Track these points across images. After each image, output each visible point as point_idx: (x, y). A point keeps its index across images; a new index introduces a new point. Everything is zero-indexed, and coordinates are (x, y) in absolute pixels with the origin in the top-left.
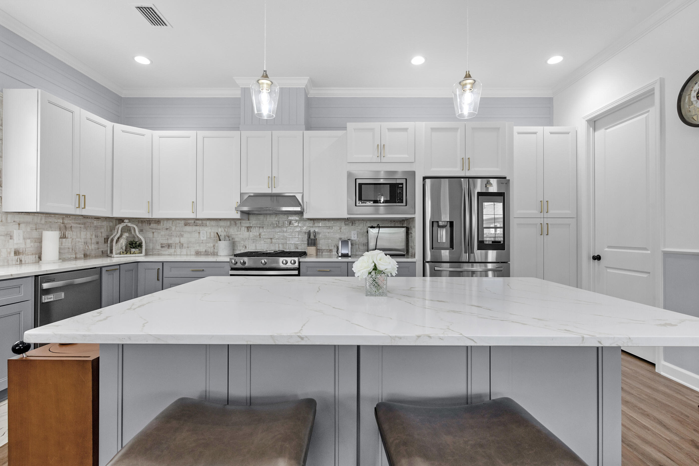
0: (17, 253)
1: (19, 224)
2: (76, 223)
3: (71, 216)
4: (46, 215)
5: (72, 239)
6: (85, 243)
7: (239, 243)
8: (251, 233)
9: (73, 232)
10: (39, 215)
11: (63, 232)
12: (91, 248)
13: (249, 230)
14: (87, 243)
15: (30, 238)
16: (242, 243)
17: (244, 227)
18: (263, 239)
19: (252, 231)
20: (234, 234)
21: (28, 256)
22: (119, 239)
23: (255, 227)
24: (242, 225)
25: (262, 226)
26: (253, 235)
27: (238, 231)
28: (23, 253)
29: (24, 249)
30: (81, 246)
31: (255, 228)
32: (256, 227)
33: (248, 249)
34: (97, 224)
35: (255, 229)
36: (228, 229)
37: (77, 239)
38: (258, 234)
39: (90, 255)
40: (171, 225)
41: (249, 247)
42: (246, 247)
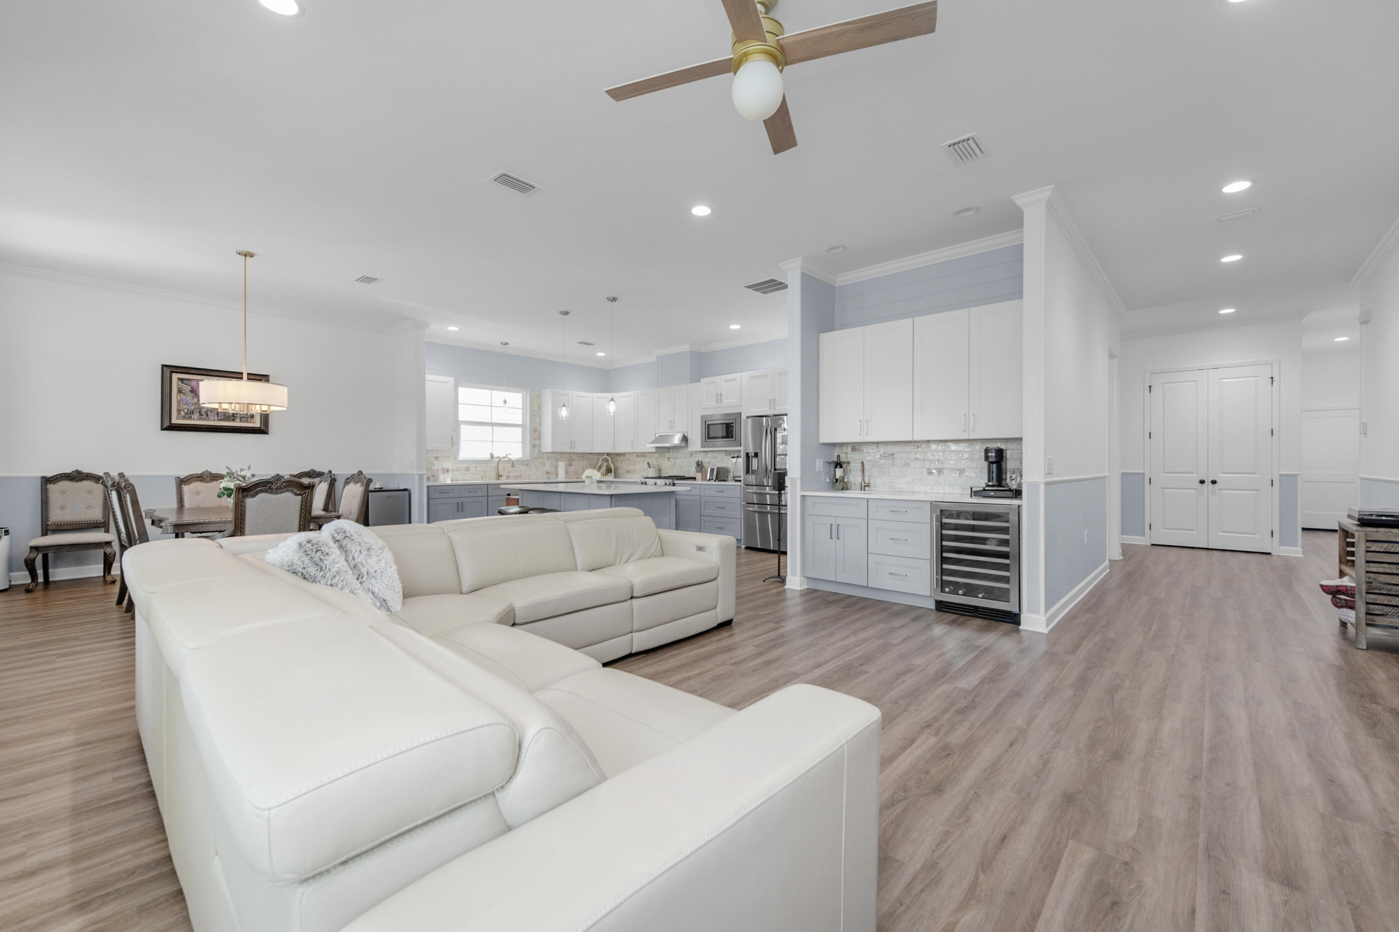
2: (575, 457)
3: (574, 453)
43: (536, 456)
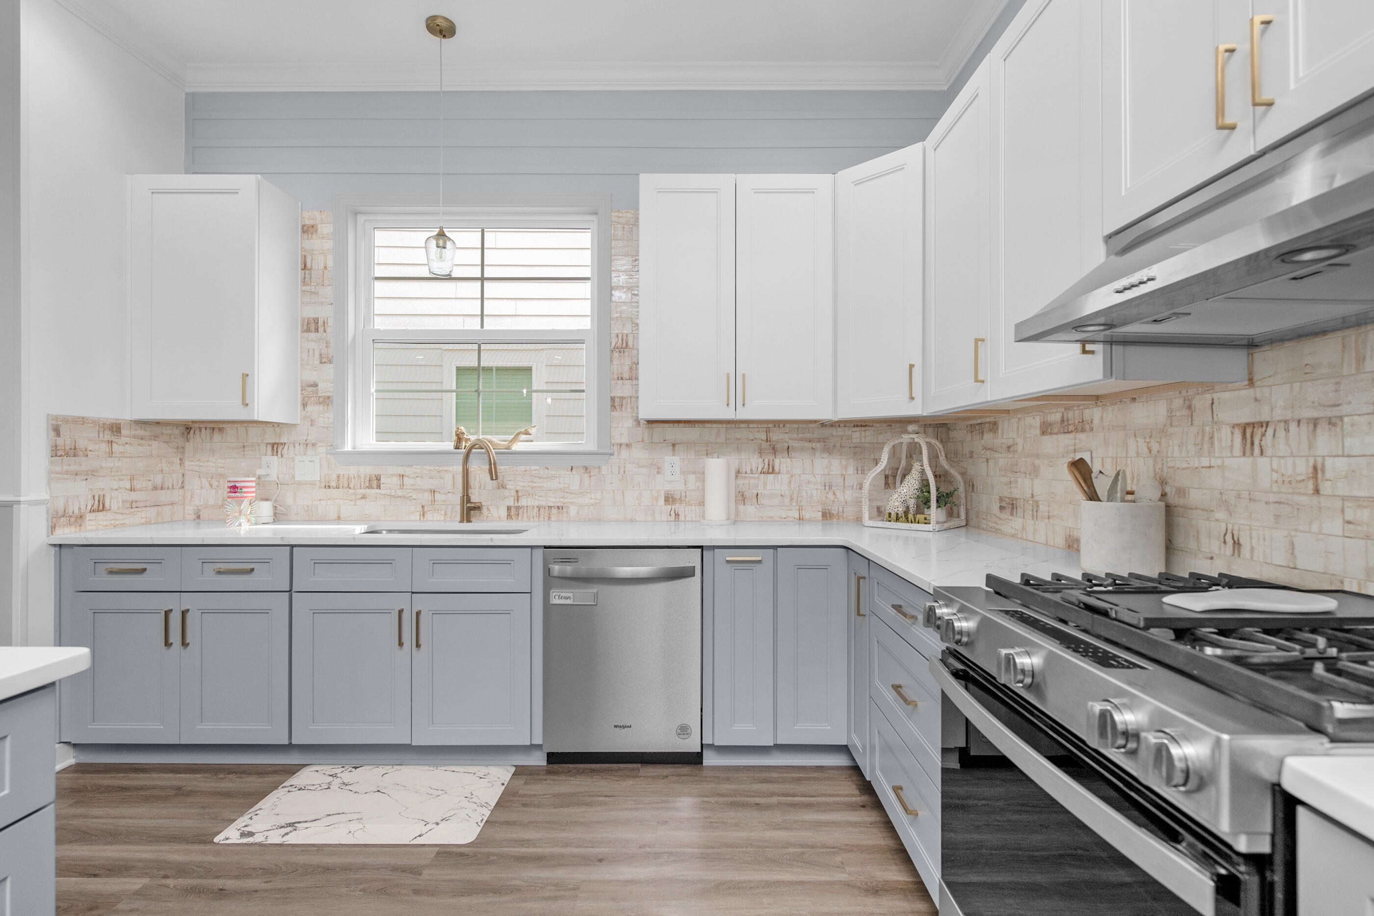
0: (669, 499)
1: (674, 445)
2: (802, 439)
3: (788, 423)
4: (729, 426)
5: (792, 476)
6: (825, 486)
7: (1208, 519)
8: (1263, 462)
9: (793, 459)
10: (714, 425)
11: (769, 460)
12: (842, 498)
13: (1252, 444)
14: (830, 487)
15: (694, 473)
16: (1217, 520)
17: (1229, 430)
18: (1338, 504)
19: (1269, 452)
20: (1185, 465)
21: (690, 507)
22: (907, 477)
23: (1286, 422)
24: (1222, 415)
25: (1328, 413)
26: (1275, 476)
27: (1200, 454)
28: (681, 501)
29: (683, 494)
30: (814, 492)
31: (1287, 430)
32: (1293, 426)
33: (1248, 556)
34: (863, 438)
35: (1287, 438)
36: (1159, 443)
37: (803, 477)
38: (1303, 468)
39: (840, 514)
40: (1015, 436)
41: (1252, 549)
42: (1239, 544)
43: (624, 440)
